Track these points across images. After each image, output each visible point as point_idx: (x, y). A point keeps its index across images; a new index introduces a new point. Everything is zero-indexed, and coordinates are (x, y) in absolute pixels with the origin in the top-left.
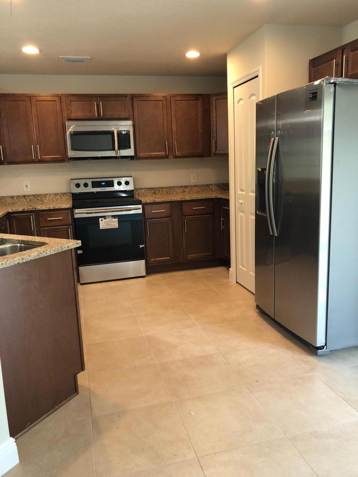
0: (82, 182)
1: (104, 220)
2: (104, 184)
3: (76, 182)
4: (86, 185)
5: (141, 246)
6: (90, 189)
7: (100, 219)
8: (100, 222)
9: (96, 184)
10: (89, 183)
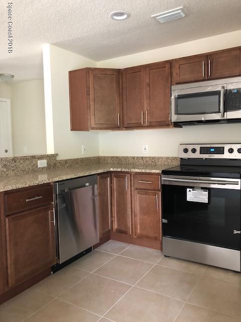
0: (190, 148)
1: (192, 191)
2: (213, 150)
3: (184, 147)
4: (194, 151)
5: (236, 232)
6: (197, 155)
7: (188, 190)
8: (188, 193)
9: (204, 150)
10: (198, 148)
